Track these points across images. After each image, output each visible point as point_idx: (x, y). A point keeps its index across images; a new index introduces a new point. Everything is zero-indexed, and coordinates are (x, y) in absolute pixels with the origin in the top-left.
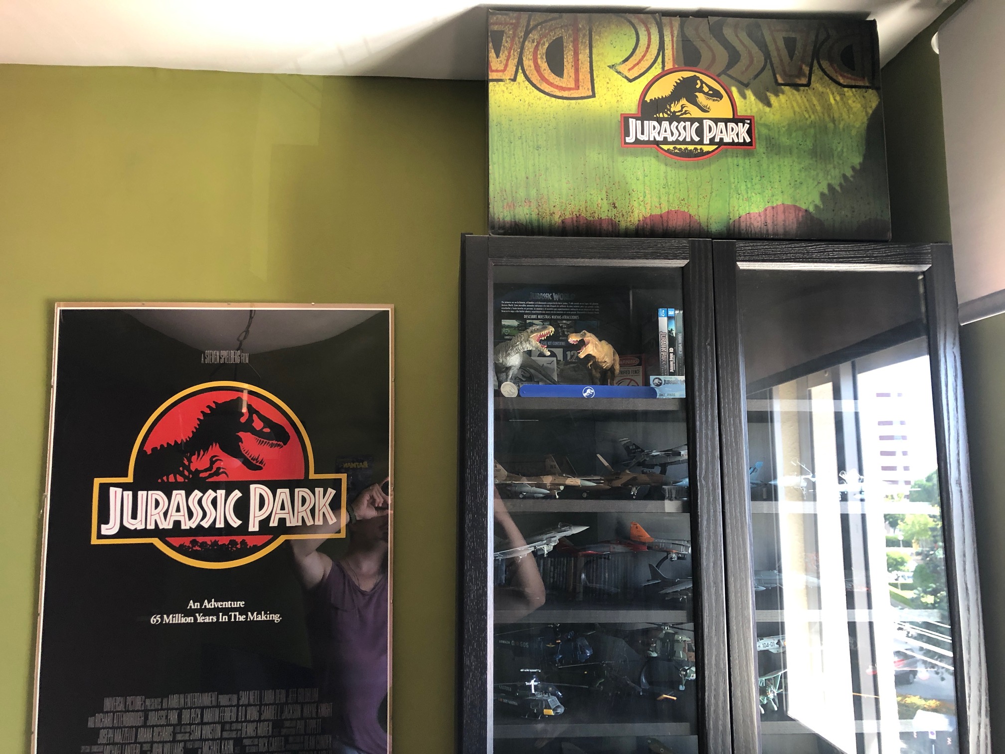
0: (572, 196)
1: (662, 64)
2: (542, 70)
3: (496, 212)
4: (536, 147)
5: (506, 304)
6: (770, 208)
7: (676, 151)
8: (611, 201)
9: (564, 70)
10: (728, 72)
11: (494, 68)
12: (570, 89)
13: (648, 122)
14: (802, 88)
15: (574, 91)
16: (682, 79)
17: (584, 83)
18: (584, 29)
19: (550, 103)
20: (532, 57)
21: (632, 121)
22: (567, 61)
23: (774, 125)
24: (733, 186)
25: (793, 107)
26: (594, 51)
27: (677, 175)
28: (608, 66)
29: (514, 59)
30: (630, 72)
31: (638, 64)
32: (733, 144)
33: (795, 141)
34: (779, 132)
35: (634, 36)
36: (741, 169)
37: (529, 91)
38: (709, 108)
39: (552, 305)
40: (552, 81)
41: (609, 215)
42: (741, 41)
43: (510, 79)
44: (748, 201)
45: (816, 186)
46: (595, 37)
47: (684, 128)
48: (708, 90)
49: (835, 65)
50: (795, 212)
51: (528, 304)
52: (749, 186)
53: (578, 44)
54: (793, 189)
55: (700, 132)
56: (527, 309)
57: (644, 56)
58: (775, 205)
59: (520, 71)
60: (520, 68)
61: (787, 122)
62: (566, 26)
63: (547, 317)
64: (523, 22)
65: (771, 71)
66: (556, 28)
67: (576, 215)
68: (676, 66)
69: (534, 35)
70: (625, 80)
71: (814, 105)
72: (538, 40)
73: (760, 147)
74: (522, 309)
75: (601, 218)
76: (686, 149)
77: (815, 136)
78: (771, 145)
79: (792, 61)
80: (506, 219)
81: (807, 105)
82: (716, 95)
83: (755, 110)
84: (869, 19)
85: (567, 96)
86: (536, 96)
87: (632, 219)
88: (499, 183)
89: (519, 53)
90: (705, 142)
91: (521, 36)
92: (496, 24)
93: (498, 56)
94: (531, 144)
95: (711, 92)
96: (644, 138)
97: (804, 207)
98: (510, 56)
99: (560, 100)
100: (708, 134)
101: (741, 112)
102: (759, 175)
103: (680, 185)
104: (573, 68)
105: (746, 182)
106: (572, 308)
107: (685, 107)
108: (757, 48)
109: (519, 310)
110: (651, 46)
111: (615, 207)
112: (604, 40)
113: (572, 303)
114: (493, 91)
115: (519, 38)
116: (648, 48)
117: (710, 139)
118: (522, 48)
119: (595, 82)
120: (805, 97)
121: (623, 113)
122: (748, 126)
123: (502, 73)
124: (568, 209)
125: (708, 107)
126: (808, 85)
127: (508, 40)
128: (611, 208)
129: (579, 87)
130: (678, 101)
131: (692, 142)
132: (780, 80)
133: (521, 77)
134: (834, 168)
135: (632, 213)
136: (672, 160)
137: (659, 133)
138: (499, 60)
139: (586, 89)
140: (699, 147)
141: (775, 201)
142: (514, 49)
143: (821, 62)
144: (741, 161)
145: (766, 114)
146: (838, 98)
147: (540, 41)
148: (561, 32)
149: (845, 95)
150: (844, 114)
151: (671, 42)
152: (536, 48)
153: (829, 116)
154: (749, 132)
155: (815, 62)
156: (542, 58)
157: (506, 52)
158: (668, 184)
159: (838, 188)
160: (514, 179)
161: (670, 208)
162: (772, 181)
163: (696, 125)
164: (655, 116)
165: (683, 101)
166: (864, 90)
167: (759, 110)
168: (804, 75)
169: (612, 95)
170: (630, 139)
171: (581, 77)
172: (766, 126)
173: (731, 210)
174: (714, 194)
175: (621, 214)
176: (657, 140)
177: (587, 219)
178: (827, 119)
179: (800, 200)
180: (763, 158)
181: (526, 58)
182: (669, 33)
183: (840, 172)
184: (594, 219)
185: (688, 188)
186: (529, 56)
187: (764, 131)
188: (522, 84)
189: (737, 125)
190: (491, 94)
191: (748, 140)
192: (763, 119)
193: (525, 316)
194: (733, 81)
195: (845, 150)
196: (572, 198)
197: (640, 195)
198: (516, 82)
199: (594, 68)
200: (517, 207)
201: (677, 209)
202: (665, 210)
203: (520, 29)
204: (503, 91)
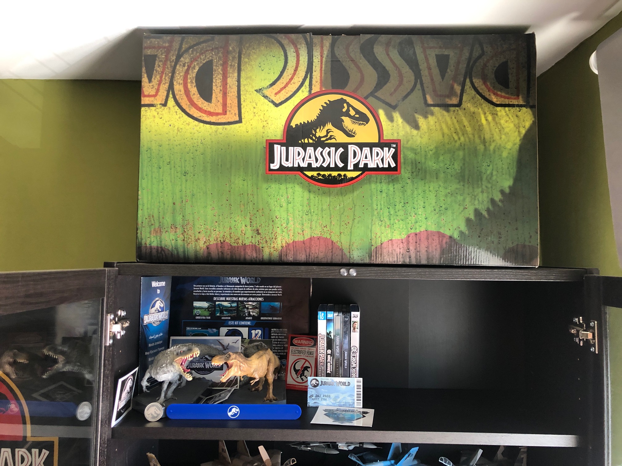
0: (216, 222)
1: (309, 88)
2: (191, 94)
3: (143, 237)
4: (183, 173)
5: (198, 287)
6: (414, 235)
7: (320, 177)
8: (255, 228)
9: (212, 95)
10: (376, 94)
11: (146, 93)
12: (217, 114)
13: (292, 148)
14: (452, 109)
15: (222, 116)
16: (328, 102)
17: (231, 107)
18: (235, 51)
19: (198, 127)
20: (182, 81)
21: (277, 148)
22: (216, 85)
23: (421, 149)
24: (375, 213)
25: (441, 129)
26: (243, 74)
27: (320, 201)
28: (256, 90)
29: (166, 83)
30: (277, 95)
31: (285, 87)
32: (377, 169)
33: (442, 165)
34: (426, 156)
35: (283, 58)
36: (384, 195)
37: (178, 116)
38: (354, 133)
39: (240, 288)
40: (200, 106)
41: (253, 241)
42: (392, 60)
43: (161, 104)
44: (391, 228)
45: (462, 211)
46: (244, 60)
47: (329, 154)
48: (354, 113)
49: (488, 84)
50: (439, 239)
51: (218, 287)
52: (392, 212)
53: (227, 68)
54: (437, 215)
55: (344, 158)
56: (217, 292)
57: (291, 79)
58: (418, 231)
59: (171, 96)
60: (171, 92)
61: (435, 145)
62: (217, 48)
63: (234, 299)
64: (176, 45)
65: (421, 91)
66: (207, 51)
67: (220, 241)
68: (324, 89)
69: (186, 59)
70: (271, 105)
71: (464, 126)
72: (189, 64)
73: (405, 172)
74: (212, 292)
75: (245, 244)
76: (330, 175)
77: (464, 159)
78: (417, 169)
79: (443, 80)
80: (153, 245)
81: (457, 127)
82: (362, 119)
83: (402, 133)
84: (528, 32)
85: (214, 121)
86: (185, 121)
87: (276, 245)
88: (148, 209)
89: (170, 77)
90: (349, 168)
91: (173, 60)
92: (149, 48)
93: (150, 81)
94: (179, 169)
95: (357, 116)
96: (289, 164)
97: (448, 233)
98: (162, 80)
99: (208, 126)
100: (353, 160)
101: (388, 135)
102: (402, 201)
103: (322, 212)
104: (222, 93)
105: (389, 208)
106: (257, 291)
107: (330, 132)
108: (408, 67)
109: (209, 293)
110: (299, 68)
111: (259, 234)
112: (253, 63)
113: (258, 287)
114: (144, 116)
115: (171, 62)
116: (296, 70)
117: (354, 165)
118: (173, 72)
119: (242, 106)
120: (455, 118)
121: (268, 138)
122: (394, 150)
123: (153, 98)
124: (212, 235)
125: (354, 131)
126: (459, 105)
127: (160, 64)
128: (255, 234)
129: (226, 112)
130: (324, 126)
131: (336, 168)
132: (430, 101)
133: (171, 102)
134: (482, 192)
135: (275, 239)
136: (316, 186)
137: (303, 159)
138: (151, 84)
139: (233, 114)
140: (342, 173)
141: (418, 227)
142: (166, 73)
143: (474, 81)
144: (384, 187)
145: (413, 137)
146: (490, 118)
147: (191, 64)
148: (211, 55)
149: (497, 114)
150: (495, 134)
151: (320, 63)
152: (187, 72)
153: (480, 137)
154: (395, 157)
155: (468, 80)
156: (192, 82)
157: (158, 77)
158: (311, 211)
159: (485, 213)
160: (162, 204)
161: (313, 235)
162: (416, 208)
163: (341, 150)
164: (300, 142)
165: (329, 126)
166: (518, 109)
167: (407, 133)
168: (456, 95)
169: (258, 120)
170: (275, 166)
171: (229, 101)
172: (413, 150)
173: (373, 237)
174: (356, 221)
175: (264, 240)
176: (301, 166)
177: (231, 245)
178: (477, 140)
179: (444, 226)
180: (407, 183)
181: (177, 82)
182: (319, 54)
183: (488, 197)
184: (238, 245)
185: (331, 215)
186: (180, 80)
187: (411, 155)
188: (172, 108)
189: (383, 150)
190: (143, 119)
191: (393, 165)
192: (410, 143)
193: (215, 299)
194: (380, 103)
195: (494, 173)
196: (217, 224)
197: (283, 221)
198: (166, 107)
199: (241, 93)
200: (164, 233)
201: (319, 235)
202: (307, 237)
203: (172, 52)
204: (154, 117)
